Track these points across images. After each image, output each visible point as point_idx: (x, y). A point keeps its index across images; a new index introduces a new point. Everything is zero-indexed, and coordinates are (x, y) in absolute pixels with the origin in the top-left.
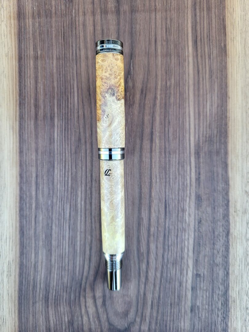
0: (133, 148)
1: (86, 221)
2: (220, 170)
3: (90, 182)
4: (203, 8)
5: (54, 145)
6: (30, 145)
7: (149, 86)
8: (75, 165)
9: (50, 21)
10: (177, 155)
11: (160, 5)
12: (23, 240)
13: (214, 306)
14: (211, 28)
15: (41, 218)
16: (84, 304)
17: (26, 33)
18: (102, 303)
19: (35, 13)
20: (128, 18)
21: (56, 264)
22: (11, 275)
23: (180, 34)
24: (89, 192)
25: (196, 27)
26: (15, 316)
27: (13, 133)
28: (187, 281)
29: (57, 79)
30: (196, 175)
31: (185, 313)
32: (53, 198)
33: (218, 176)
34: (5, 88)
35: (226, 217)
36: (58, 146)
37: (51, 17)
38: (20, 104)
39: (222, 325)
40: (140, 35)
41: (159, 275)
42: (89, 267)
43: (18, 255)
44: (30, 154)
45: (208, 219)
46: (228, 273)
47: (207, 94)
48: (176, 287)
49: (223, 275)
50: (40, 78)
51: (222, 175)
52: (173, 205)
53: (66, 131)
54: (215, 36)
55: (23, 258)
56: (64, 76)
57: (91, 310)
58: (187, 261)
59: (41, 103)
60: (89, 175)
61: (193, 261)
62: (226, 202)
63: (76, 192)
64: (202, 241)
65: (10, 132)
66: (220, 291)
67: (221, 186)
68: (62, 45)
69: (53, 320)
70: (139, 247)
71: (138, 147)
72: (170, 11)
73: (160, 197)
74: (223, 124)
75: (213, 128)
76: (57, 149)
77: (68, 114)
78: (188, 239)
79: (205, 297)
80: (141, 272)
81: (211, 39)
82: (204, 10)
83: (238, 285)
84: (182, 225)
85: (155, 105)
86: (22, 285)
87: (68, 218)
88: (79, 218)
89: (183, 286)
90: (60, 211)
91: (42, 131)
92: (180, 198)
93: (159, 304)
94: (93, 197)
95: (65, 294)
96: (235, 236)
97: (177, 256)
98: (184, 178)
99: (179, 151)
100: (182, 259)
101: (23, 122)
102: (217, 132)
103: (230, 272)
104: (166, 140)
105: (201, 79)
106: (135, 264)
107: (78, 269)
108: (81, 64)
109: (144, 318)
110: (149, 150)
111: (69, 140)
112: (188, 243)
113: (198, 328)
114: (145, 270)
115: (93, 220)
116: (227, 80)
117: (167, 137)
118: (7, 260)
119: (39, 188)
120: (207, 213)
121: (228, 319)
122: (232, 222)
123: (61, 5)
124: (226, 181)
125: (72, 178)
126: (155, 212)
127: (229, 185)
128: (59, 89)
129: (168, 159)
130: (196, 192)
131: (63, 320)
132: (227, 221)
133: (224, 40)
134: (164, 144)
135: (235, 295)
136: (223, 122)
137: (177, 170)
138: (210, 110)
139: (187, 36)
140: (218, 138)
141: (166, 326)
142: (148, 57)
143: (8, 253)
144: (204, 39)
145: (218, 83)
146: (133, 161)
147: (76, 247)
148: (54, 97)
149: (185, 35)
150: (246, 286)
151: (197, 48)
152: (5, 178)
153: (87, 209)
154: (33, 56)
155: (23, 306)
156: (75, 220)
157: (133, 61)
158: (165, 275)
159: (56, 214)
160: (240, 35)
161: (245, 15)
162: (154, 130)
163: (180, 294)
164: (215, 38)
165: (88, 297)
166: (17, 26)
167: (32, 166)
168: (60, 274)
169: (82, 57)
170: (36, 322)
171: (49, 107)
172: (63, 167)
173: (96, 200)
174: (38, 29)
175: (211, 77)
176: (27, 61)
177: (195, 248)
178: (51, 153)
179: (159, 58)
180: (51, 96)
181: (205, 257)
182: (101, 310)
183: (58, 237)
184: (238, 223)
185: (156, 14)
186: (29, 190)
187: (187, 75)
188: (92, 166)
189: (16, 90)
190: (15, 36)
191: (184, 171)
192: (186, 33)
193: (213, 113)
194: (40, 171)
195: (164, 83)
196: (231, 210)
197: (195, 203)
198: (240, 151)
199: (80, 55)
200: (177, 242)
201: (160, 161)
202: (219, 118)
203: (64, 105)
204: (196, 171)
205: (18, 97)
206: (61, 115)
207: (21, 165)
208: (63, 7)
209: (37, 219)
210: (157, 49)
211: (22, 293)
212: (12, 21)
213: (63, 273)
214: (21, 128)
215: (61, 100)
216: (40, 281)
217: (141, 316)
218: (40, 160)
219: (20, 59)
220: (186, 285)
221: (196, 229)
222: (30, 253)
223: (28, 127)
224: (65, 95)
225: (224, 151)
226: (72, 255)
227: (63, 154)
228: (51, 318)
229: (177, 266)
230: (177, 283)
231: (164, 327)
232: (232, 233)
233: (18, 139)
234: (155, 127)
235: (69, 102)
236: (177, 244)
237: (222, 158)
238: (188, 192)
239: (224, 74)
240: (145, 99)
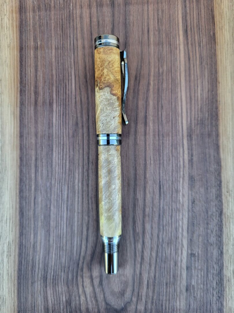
0: (128, 131)
1: (83, 202)
2: (212, 152)
3: (87, 164)
5: (53, 129)
6: (30, 130)
7: (142, 72)
8: (72, 148)
9: (49, 14)
10: (170, 138)
12: (23, 221)
13: (209, 286)
14: (200, 18)
15: (40, 200)
16: (81, 284)
17: (27, 26)
18: (99, 282)
19: (35, 7)
20: (122, 11)
21: (55, 244)
22: (10, 255)
23: (171, 24)
24: (86, 174)
25: (186, 17)
26: (14, 296)
27: (14, 119)
28: (181, 260)
29: (56, 67)
30: (188, 156)
31: (180, 293)
32: (51, 180)
33: (210, 157)
34: (7, 77)
35: (219, 197)
36: (56, 130)
37: (50, 11)
38: (21, 91)
39: (217, 304)
40: (133, 25)
41: (154, 255)
42: (86, 247)
43: (18, 235)
44: (30, 138)
45: (201, 200)
46: (222, 253)
47: (197, 80)
48: (172, 266)
49: (218, 254)
50: (39, 67)
51: (214, 157)
52: (167, 186)
53: (64, 116)
54: (204, 25)
55: (23, 238)
56: (62, 65)
57: (89, 290)
58: (182, 241)
60: (86, 158)
61: (188, 241)
62: (218, 183)
63: (74, 174)
64: (196, 221)
65: (11, 117)
66: (214, 270)
67: (213, 167)
68: (60, 36)
69: (51, 299)
70: (134, 227)
71: (133, 130)
72: (162, 3)
73: (155, 179)
74: (214, 108)
75: (204, 111)
76: (56, 134)
77: (66, 100)
78: (182, 219)
79: (199, 276)
80: (137, 252)
81: (200, 28)
82: (193, 2)
83: (232, 265)
84: (177, 205)
85: (148, 90)
86: (22, 265)
87: (66, 199)
88: (76, 199)
89: (178, 266)
90: (59, 192)
91: (41, 116)
92: (174, 179)
93: (155, 284)
94: (90, 179)
95: (63, 273)
96: (228, 215)
97: (171, 236)
98: (177, 160)
99: (172, 134)
100: (176, 238)
101: (24, 108)
102: (208, 116)
103: (224, 251)
104: (159, 124)
105: (192, 65)
106: (131, 244)
107: (75, 249)
108: (78, 53)
109: (140, 297)
110: (143, 133)
111: (67, 125)
112: (182, 223)
113: (194, 308)
114: (141, 250)
115: (90, 201)
116: (216, 66)
117: (161, 120)
118: (8, 241)
119: (38, 171)
120: (201, 194)
121: (223, 298)
122: (225, 202)
124: (218, 163)
125: (69, 160)
126: (150, 193)
127: (221, 166)
128: (58, 77)
129: (161, 142)
130: (189, 173)
131: (61, 299)
132: (220, 201)
133: (213, 29)
134: (157, 127)
135: (229, 274)
136: (214, 105)
137: (170, 151)
138: (201, 95)
139: (178, 26)
140: (209, 121)
141: (162, 306)
142: (142, 46)
143: (8, 234)
144: (194, 29)
145: (208, 69)
146: (128, 144)
147: (73, 227)
148: (53, 85)
149: (176, 25)
151: (187, 36)
152: (6, 161)
153: (84, 190)
154: (33, 46)
155: (22, 286)
156: (72, 201)
157: (127, 50)
158: (160, 255)
159: (55, 195)
160: (228, 24)
162: (148, 114)
163: (175, 274)
164: (204, 27)
165: (85, 277)
166: (18, 20)
167: (31, 149)
168: (58, 254)
169: (79, 46)
170: (34, 302)
171: (48, 94)
172: (62, 150)
173: (93, 182)
174: (38, 22)
175: (201, 63)
176: (28, 51)
177: (189, 227)
178: (50, 137)
179: (152, 47)
180: (50, 83)
181: (199, 236)
182: (98, 290)
183: (56, 218)
184: (230, 203)
185: (148, 6)
186: (29, 172)
187: (178, 62)
188: (89, 149)
189: (17, 78)
190: (17, 28)
191: (177, 153)
192: (177, 22)
193: (204, 98)
194: (40, 154)
195: (157, 70)
196: (224, 190)
197: (189, 184)
198: (231, 133)
199: (77, 45)
200: (172, 222)
201: (154, 143)
202: (210, 102)
203: (62, 92)
204: (189, 153)
205: (19, 85)
206: (60, 101)
207: (21, 149)
209: (36, 200)
210: (149, 38)
211: (21, 273)
212: (14, 15)
213: (61, 253)
214: (21, 113)
215: (60, 87)
216: (38, 261)
217: (137, 296)
218: (40, 143)
219: (21, 49)
220: (181, 265)
221: (190, 209)
222: (29, 234)
223: (28, 113)
224: (64, 83)
225: (215, 133)
226: (69, 235)
227: (61, 137)
228: (49, 298)
229: (172, 245)
230: (172, 262)
231: (160, 306)
232: (225, 213)
233: (18, 124)
234: (149, 111)
235: (67, 88)
236: (172, 224)
237: (213, 140)
238: (182, 173)
239: (213, 60)
240: (139, 85)
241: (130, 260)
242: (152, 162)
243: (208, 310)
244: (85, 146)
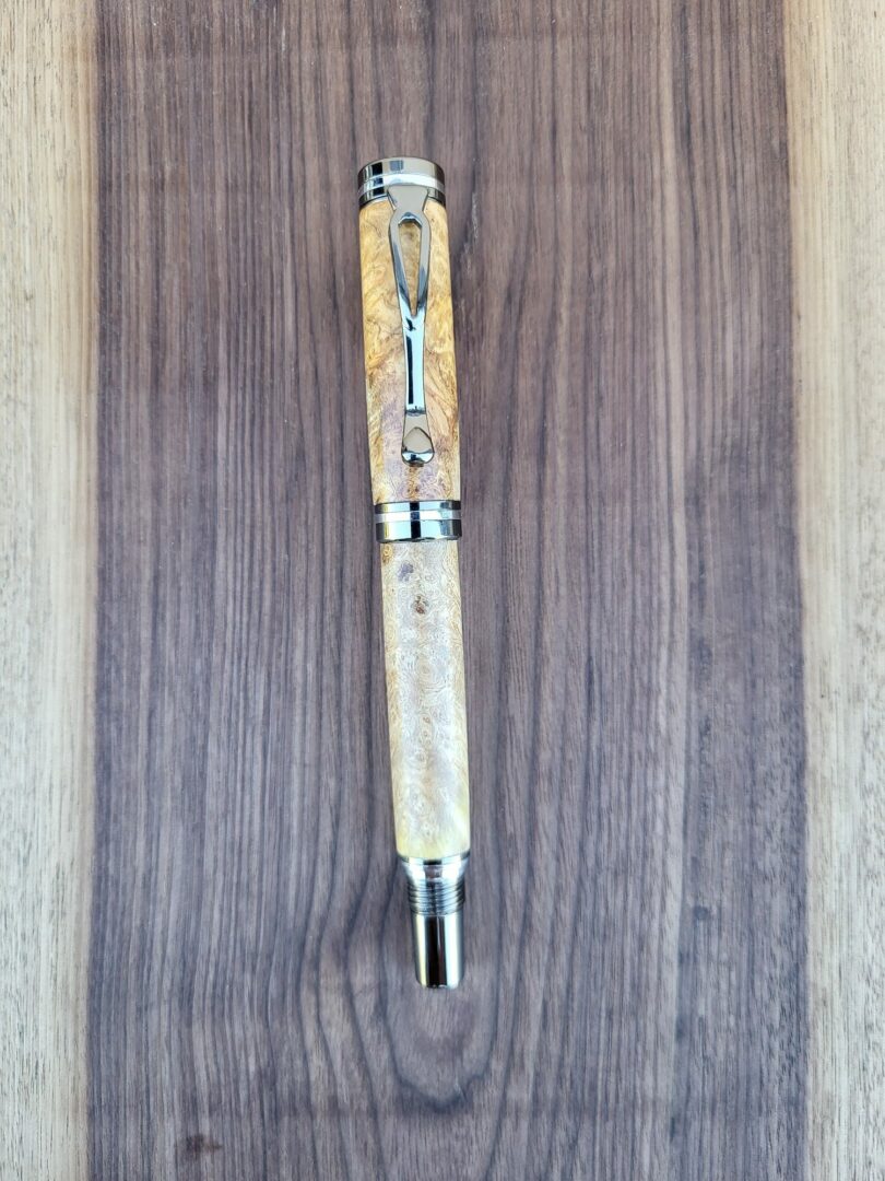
0: (481, 481)
1: (320, 727)
2: (771, 556)
3: (336, 596)
4: (711, 23)
5: (215, 471)
6: (134, 473)
7: (531, 277)
8: (283, 540)
9: (205, 67)
10: (628, 508)
11: (568, 13)
12: (109, 792)
13: (755, 1019)
14: (735, 89)
15: (168, 719)
16: (313, 1012)
17: (125, 105)
18: (376, 1008)
19: (155, 40)
20: (462, 57)
21: (220, 875)
22: (64, 914)
23: (635, 107)
24: (330, 630)
25: (686, 85)
26: (77, 1054)
27: (79, 434)
28: (662, 931)
29: (228, 254)
30: (690, 572)
31: (656, 1043)
32: (210, 650)
33: (763, 575)
35: (793, 715)
36: (227, 476)
37: (208, 53)
38: (103, 336)
39: (785, 1084)
40: (502, 111)
41: (567, 911)
42: (332, 885)
43: (90, 843)
44: (133, 502)
45: (733, 722)
46: (801, 908)
47: (724, 305)
48: (628, 953)
49: (787, 911)
50: (169, 252)
51: (779, 574)
52: (616, 675)
53: (256, 428)
54: (749, 113)
55: (108, 854)
56: (250, 244)
57: (338, 1034)
58: (664, 863)
60: (331, 573)
61: (684, 864)
62: (792, 665)
63: (288, 629)
64: (712, 797)
65: (67, 429)
66: (775, 967)
67: (775, 609)
68: (244, 143)
69: (207, 1067)
70: (500, 817)
71: (496, 478)
72: (602, 34)
73: (571, 648)
74: (781, 404)
75: (747, 415)
76: (227, 487)
77: (262, 369)
78: (667, 788)
79: (724, 986)
80: (508, 902)
81: (737, 124)
82: (712, 31)
83: (836, 948)
84: (647, 741)
85: (551, 340)
86: (103, 948)
87: (261, 718)
88: (298, 719)
89: (649, 952)
90: (235, 693)
91: (175, 426)
92: (638, 651)
93: (570, 1013)
94: (347, 646)
95: (248, 976)
96: (823, 778)
97: (628, 847)
98: (651, 584)
99: (634, 494)
100: (645, 856)
101: (113, 397)
102: (761, 431)
103: (811, 900)
104: (589, 457)
105: (705, 256)
106: (487, 877)
107: (292, 892)
108: (308, 205)
109: (517, 1059)
110: (532, 490)
111: (267, 457)
112: (667, 802)
113: (704, 1095)
114: (520, 894)
115: (345, 724)
116: (790, 258)
117: (594, 446)
118: (53, 863)
119: (163, 618)
120: (730, 702)
121: (805, 1062)
122: (814, 732)
123: (241, 14)
124: (793, 594)
125: (274, 582)
126: (554, 698)
127: (800, 606)
128: (233, 287)
129: (595, 520)
130: (691, 630)
131: (243, 1067)
132: (797, 726)
133: (781, 128)
134: (581, 469)
135: (827, 981)
136: (781, 396)
137: (626, 554)
138: (736, 357)
139: (659, 115)
140: (763, 450)
141: (593, 1088)
142: (531, 184)
143: (56, 838)
144: (714, 126)
145: (760, 268)
146: (480, 525)
147: (286, 815)
148: (216, 316)
149: (650, 113)
150: (865, 950)
151: (690, 152)
152: (49, 583)
153: (324, 686)
154: (147, 179)
155: (103, 1019)
156: (283, 726)
157: (479, 197)
158: (587, 911)
159: (221, 704)
160: (831, 112)
161: (849, 47)
162: (549, 425)
163: (639, 978)
164: (749, 121)
165: (327, 989)
166: (94, 83)
167: (139, 542)
168: (233, 908)
169: (309, 183)
170: (147, 1076)
171: (199, 348)
172: (247, 547)
173: (356, 658)
174: (165, 92)
175: (738, 247)
176: (127, 194)
177: (690, 818)
178: (206, 499)
179: (567, 187)
180: (206, 311)
181: (724, 849)
182: (370, 1034)
183: (227, 782)
184: (833, 737)
185: (554, 43)
186: (130, 623)
187: (658, 241)
188: (343, 543)
189: (90, 291)
190: (88, 112)
191: (651, 560)
192: (654, 103)
193: (747, 369)
194: (169, 560)
195: (582, 268)
196: (811, 690)
197: (690, 669)
198: (838, 492)
199: (304, 177)
200: (629, 799)
201: (569, 526)
202: (765, 382)
203: (249, 342)
204: (690, 560)
205: (96, 315)
206: (240, 375)
207: (103, 541)
208: (248, 20)
209: (157, 721)
210: (557, 159)
211: (102, 976)
212: (80, 65)
213: (242, 906)
214: (104, 415)
215: (241, 325)
216: (163, 933)
217: (507, 1053)
218: (169, 522)
219: (104, 188)
220: (660, 947)
221: (693, 753)
222: (131, 839)
223: (128, 414)
224: (254, 309)
225: (784, 491)
226: (272, 844)
227: (244, 502)
228: (200, 1063)
229: (630, 879)
230: (629, 939)
231: (586, 1091)
232: (815, 769)
233: (94, 455)
234: (553, 412)
235: (268, 329)
236: (629, 806)
237: (777, 515)
238: (666, 629)
239: (780, 237)
240: (519, 319)
241: (482, 930)
242: (563, 591)
243: (754, 1103)
244: (328, 534)
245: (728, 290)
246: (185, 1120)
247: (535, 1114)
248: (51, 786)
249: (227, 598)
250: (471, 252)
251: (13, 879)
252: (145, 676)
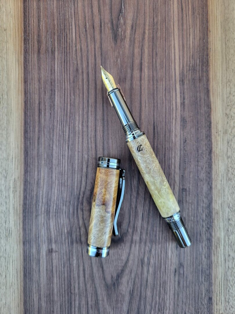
0: (125, 76)
1: (83, 142)
2: (203, 95)
3: (87, 107)
5: (55, 75)
6: (33, 76)
7: (138, 22)
8: (73, 93)
10: (164, 83)
12: (28, 159)
13: (199, 218)
15: (43, 140)
16: (82, 216)
21: (57, 181)
22: (16, 191)
24: (85, 116)
27: (19, 65)
29: (58, 18)
30: (181, 100)
32: (54, 122)
33: (200, 100)
34: (12, 26)
35: (209, 137)
36: (58, 76)
38: (25, 40)
39: (207, 235)
42: (86, 183)
43: (23, 173)
44: (33, 83)
45: (192, 139)
46: (211, 188)
47: (190, 28)
49: (207, 189)
50: (42, 17)
51: (205, 100)
52: (161, 127)
53: (65, 63)
55: (27, 175)
56: (63, 15)
58: (174, 177)
59: (43, 38)
61: (180, 177)
62: (208, 124)
63: (74, 116)
64: (187, 159)
66: (204, 204)
67: (204, 109)
69: (54, 231)
71: (129, 76)
73: (149, 120)
74: (205, 55)
75: (196, 58)
76: (58, 79)
77: (67, 48)
78: (175, 157)
79: (190, 209)
80: (133, 187)
83: (220, 199)
84: (170, 145)
85: (143, 39)
86: (26, 200)
87: (67, 140)
88: (77, 140)
91: (44, 63)
92: (167, 121)
93: (149, 216)
94: (90, 120)
95: (64, 207)
96: (217, 154)
98: (170, 103)
99: (165, 79)
100: (169, 175)
101: (27, 56)
102: (200, 62)
103: (213, 186)
104: (154, 70)
105: (185, 15)
107: (76, 185)
108: (78, 4)
109: (135, 228)
110: (139, 79)
111: (68, 71)
112: (175, 160)
114: (136, 185)
115: (89, 141)
117: (155, 67)
118: (13, 178)
120: (192, 134)
121: (212, 229)
122: (214, 142)
124: (209, 106)
125: (70, 104)
128: (59, 26)
129: (155, 86)
130: (181, 115)
131: (63, 231)
132: (210, 140)
134: (152, 73)
135: (218, 207)
136: (205, 52)
137: (164, 95)
140: (200, 67)
141: (156, 236)
143: (14, 171)
145: (199, 18)
147: (74, 165)
148: (54, 34)
150: (228, 199)
152: (11, 105)
153: (84, 131)
155: (27, 219)
156: (73, 141)
157: (124, 2)
159: (57, 136)
162: (143, 61)
165: (85, 211)
167: (35, 94)
168: (60, 189)
170: (38, 233)
171: (50, 42)
172: (63, 95)
173: (92, 123)
175: (193, 13)
176: (31, 2)
177: (181, 165)
178: (52, 82)
180: (52, 33)
181: (190, 173)
183: (58, 156)
184: (219, 143)
186: (33, 115)
187: (172, 12)
188: (88, 93)
189: (21, 28)
191: (170, 97)
193: (196, 45)
194: (43, 98)
195: (152, 20)
196: (213, 131)
197: (181, 125)
198: (220, 78)
200: (165, 160)
201: (149, 88)
204: (181, 96)
205: (23, 34)
206: (61, 49)
207: (26, 93)
211: (26, 207)
213: (63, 189)
214: (25, 61)
215: (61, 36)
216: (42, 196)
217: (133, 227)
218: (43, 88)
221: (182, 148)
223: (32, 60)
224: (65, 32)
225: (206, 78)
226: (70, 172)
227: (62, 83)
228: (52, 230)
231: (154, 237)
232: (214, 151)
234: (144, 59)
235: (68, 37)
237: (204, 84)
238: (174, 115)
239: (205, 10)
240: (135, 34)
242: (147, 105)
243: (198, 240)
244: (84, 91)
245: (191, 25)
246: (48, 245)
247: (140, 243)
248: (12, 158)
249: (58, 108)
250: (122, 16)
251: (3, 182)
252: (37, 129)
